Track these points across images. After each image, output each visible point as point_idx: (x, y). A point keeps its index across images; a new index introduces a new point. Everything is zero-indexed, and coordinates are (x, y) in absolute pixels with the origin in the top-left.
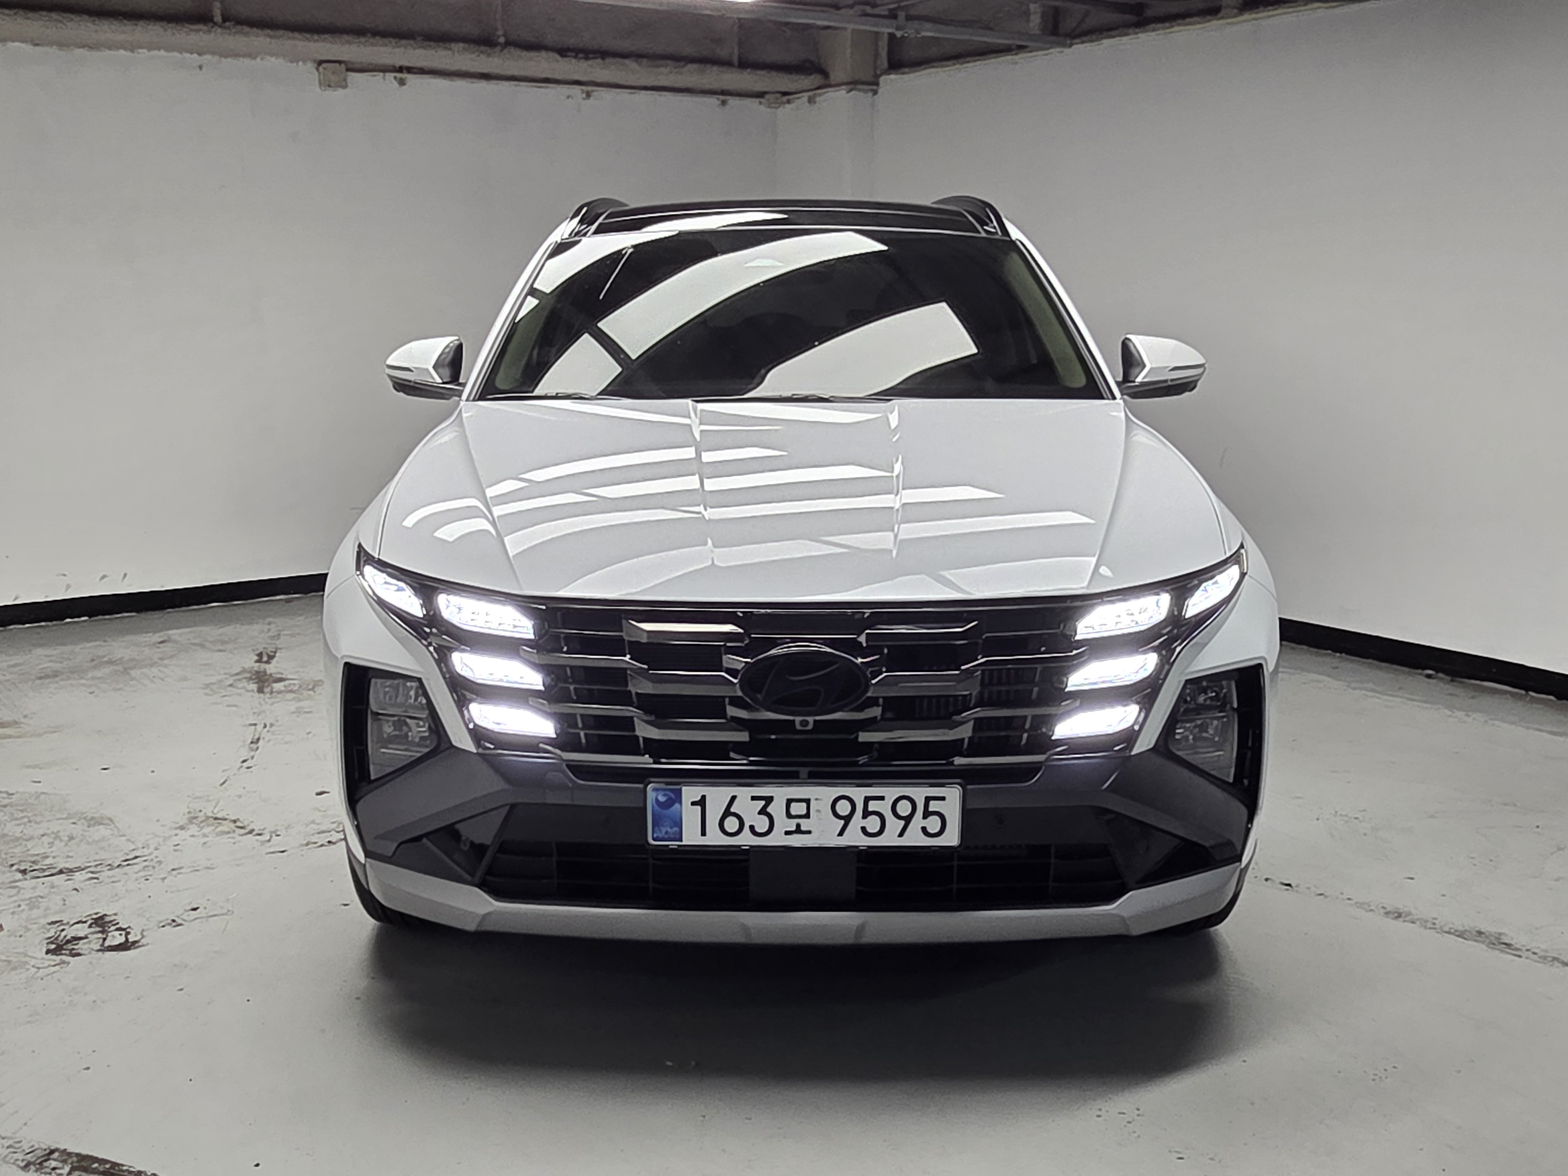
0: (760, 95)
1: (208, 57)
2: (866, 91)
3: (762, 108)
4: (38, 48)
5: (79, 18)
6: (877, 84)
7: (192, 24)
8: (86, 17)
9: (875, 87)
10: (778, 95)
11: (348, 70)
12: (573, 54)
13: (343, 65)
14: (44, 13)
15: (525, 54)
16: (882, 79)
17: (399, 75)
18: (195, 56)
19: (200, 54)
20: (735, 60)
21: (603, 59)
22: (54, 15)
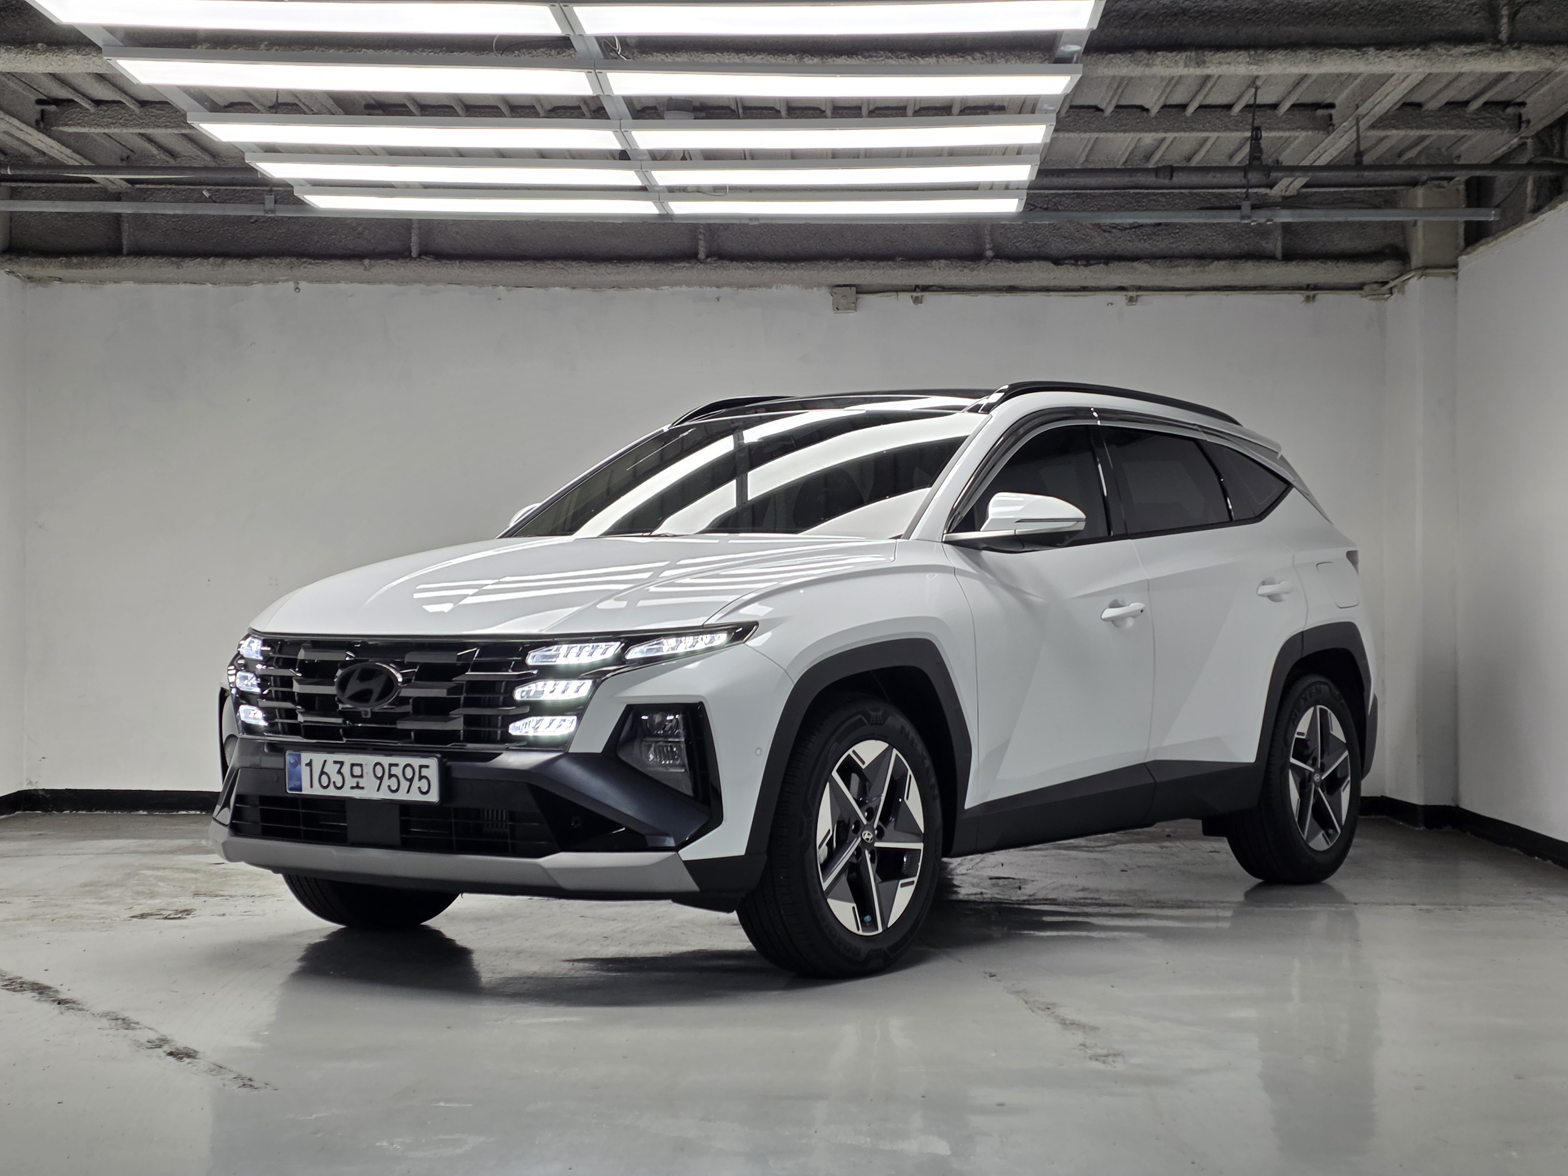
0: (1359, 287)
1: (726, 290)
2: (1445, 276)
3: (1366, 301)
4: (575, 291)
5: (578, 265)
6: (1456, 266)
7: (677, 262)
8: (585, 263)
9: (1454, 271)
10: (1375, 286)
11: (858, 293)
12: (1073, 262)
13: (854, 289)
14: (549, 262)
15: (1013, 265)
16: (1460, 259)
17: (915, 294)
18: (714, 289)
19: (718, 287)
20: (1279, 253)
21: (1107, 264)
22: (559, 264)
